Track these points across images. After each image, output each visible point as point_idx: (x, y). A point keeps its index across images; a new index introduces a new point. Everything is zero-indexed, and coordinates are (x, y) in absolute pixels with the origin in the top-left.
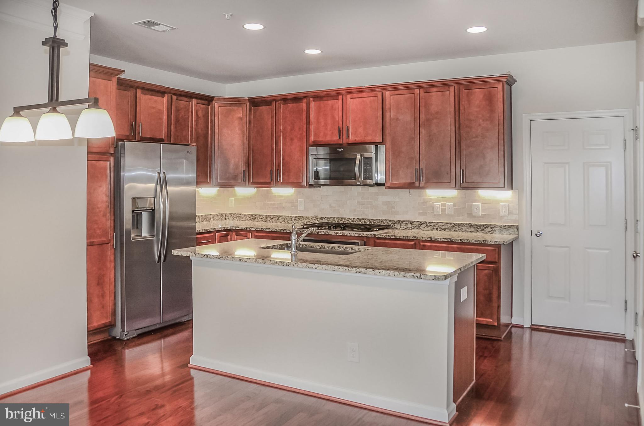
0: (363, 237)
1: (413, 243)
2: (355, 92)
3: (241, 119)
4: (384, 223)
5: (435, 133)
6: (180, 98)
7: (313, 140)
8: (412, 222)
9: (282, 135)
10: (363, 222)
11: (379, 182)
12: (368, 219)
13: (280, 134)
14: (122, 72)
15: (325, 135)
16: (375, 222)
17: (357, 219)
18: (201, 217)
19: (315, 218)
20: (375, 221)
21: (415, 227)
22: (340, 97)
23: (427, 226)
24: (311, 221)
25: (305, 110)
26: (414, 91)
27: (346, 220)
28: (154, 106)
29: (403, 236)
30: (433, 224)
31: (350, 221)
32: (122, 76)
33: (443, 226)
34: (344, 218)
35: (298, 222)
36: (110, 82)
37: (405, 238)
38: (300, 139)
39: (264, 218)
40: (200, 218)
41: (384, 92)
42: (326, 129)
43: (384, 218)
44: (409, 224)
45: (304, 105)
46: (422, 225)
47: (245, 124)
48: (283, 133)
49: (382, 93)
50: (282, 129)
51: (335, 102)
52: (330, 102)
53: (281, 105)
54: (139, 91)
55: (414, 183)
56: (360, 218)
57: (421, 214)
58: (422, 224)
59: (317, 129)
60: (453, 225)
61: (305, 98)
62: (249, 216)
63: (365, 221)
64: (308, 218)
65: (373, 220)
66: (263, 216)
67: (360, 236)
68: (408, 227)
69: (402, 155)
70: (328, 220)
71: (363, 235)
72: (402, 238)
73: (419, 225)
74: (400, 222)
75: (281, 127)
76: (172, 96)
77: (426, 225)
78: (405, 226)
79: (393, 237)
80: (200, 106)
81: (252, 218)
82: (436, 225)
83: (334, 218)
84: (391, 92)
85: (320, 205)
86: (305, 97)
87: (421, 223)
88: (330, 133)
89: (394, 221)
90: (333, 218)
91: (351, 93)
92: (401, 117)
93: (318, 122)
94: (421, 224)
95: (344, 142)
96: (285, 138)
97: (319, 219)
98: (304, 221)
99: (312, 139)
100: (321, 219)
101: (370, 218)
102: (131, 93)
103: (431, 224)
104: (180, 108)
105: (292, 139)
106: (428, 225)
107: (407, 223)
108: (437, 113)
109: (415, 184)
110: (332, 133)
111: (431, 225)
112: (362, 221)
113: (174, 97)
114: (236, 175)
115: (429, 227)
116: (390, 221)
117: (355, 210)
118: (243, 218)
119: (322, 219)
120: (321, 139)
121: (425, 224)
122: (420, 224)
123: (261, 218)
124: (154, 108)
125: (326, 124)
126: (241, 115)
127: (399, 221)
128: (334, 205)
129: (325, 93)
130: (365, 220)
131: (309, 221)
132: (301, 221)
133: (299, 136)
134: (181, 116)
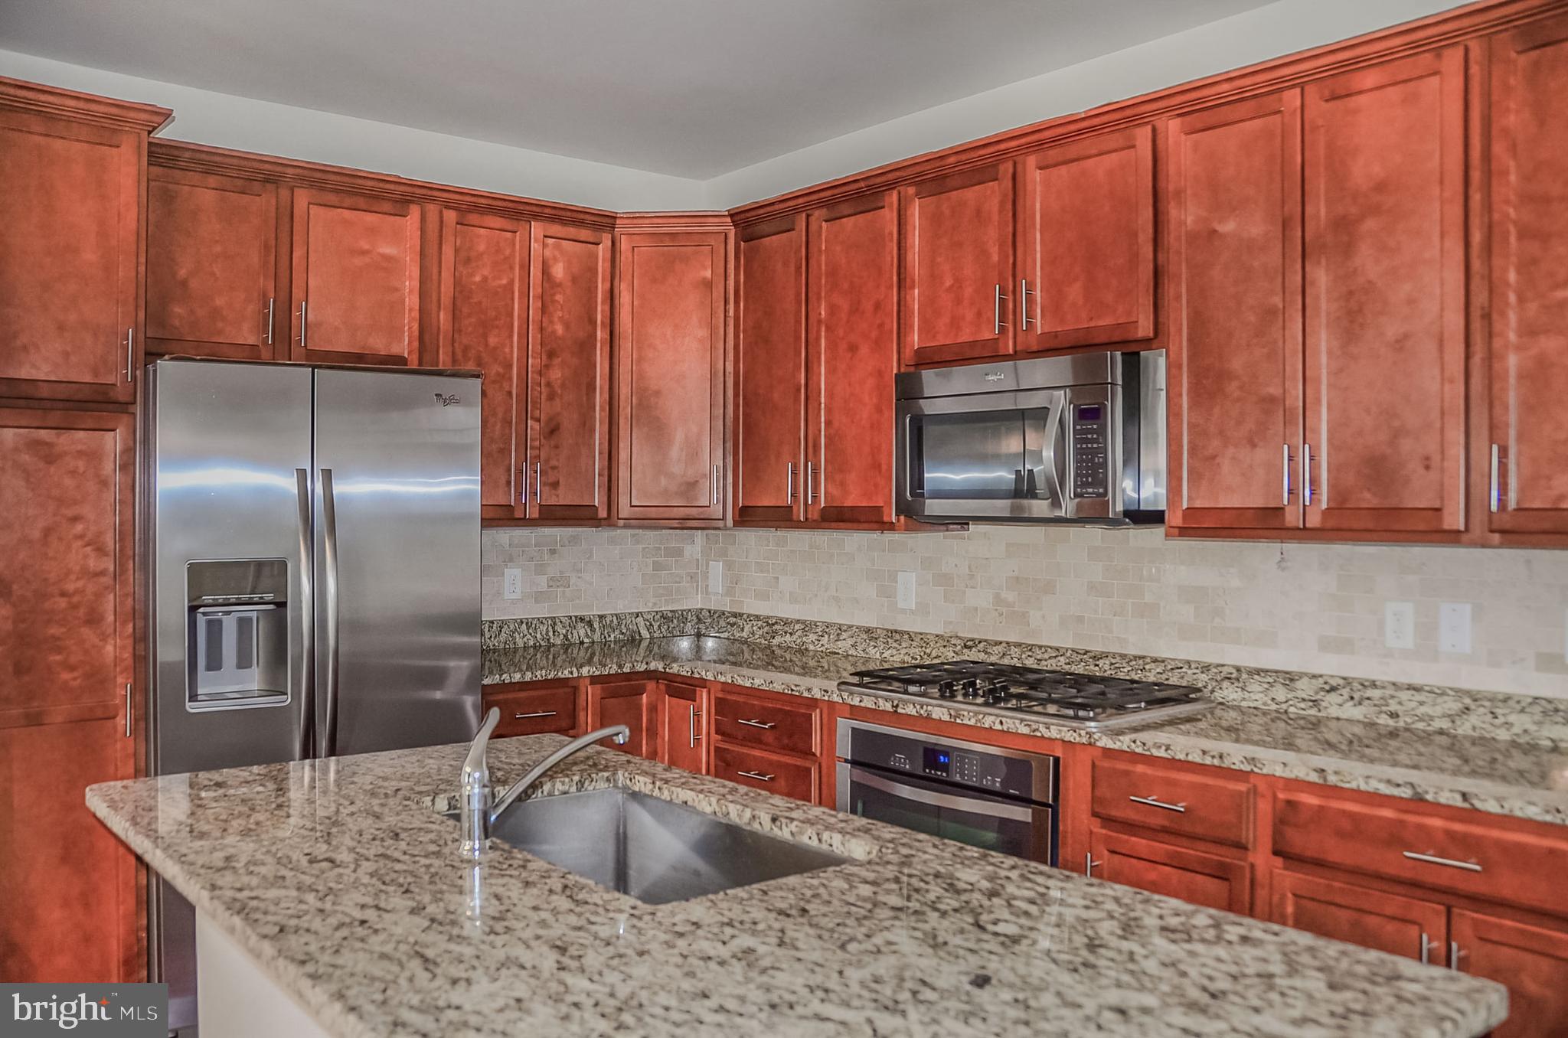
0: (1050, 739)
1: (1242, 787)
2: (1055, 142)
3: (708, 285)
4: (1182, 677)
5: (1370, 282)
6: (473, 218)
7: (916, 347)
8: (1292, 680)
9: (823, 334)
10: (1107, 667)
11: (1142, 508)
12: (1123, 656)
13: (818, 332)
14: (166, 115)
15: (955, 323)
16: (1150, 671)
17: (1086, 652)
18: (600, 622)
19: (944, 640)
20: (1147, 667)
21: (1304, 700)
22: (1007, 168)
23: (1352, 698)
24: (934, 654)
25: (891, 234)
26: (1280, 100)
27: (1046, 656)
28: (365, 245)
29: (1204, 752)
30: (1375, 693)
31: (1062, 659)
32: (164, 134)
33: (1422, 703)
34: (1040, 647)
35: (894, 651)
36: (114, 150)
37: (1208, 761)
38: (878, 345)
39: (799, 633)
40: (596, 625)
41: (1160, 122)
42: (958, 301)
43: (1183, 656)
44: (1279, 687)
45: (888, 216)
46: (1333, 694)
47: (723, 303)
48: (828, 329)
49: (1154, 130)
50: (823, 313)
51: (989, 192)
52: (970, 194)
53: (821, 227)
54: (302, 198)
55: (1279, 510)
56: (1097, 647)
57: (1327, 645)
58: (1333, 689)
59: (930, 302)
60: (1468, 701)
61: (894, 188)
62: (760, 623)
63: (1112, 664)
64: (924, 639)
65: (1141, 662)
66: (797, 627)
67: (1039, 734)
68: (1273, 699)
69: (1232, 388)
70: (986, 653)
71: (1047, 734)
72: (1198, 760)
73: (1317, 693)
74: (1244, 676)
75: (819, 307)
76: (441, 212)
77: (1346, 696)
78: (1262, 695)
79: (1162, 753)
80: (557, 247)
81: (766, 629)
82: (1392, 697)
83: (1007, 643)
84: (1188, 118)
85: (965, 592)
86: (891, 186)
87: (1327, 687)
88: (970, 315)
89: (1220, 669)
90: (1004, 645)
91: (1039, 146)
92: (1228, 227)
93: (933, 277)
94: (1328, 691)
95: (1018, 348)
96: (832, 346)
97: (959, 647)
98: (912, 651)
99: (915, 340)
100: (966, 646)
101: (1132, 651)
102: (263, 203)
103: (1369, 693)
104: (473, 254)
105: (853, 348)
106: (1357, 696)
107: (1271, 680)
108: (1381, 187)
109: (1283, 514)
110: (979, 314)
111: (1368, 699)
112: (1101, 663)
113: (451, 216)
114: (692, 480)
115: (1360, 704)
116: (1206, 668)
117: (1080, 619)
118: (743, 630)
119: (970, 648)
120: (941, 340)
121: (1346, 692)
122: (1322, 689)
123: (791, 634)
124: (364, 253)
125: (959, 283)
126: (708, 274)
127: (1238, 670)
128: (1010, 596)
129: (952, 160)
130: (1114, 661)
131: (928, 651)
132: (903, 651)
133: (874, 334)
134: (478, 279)
